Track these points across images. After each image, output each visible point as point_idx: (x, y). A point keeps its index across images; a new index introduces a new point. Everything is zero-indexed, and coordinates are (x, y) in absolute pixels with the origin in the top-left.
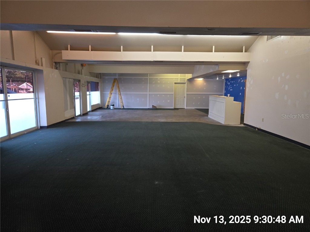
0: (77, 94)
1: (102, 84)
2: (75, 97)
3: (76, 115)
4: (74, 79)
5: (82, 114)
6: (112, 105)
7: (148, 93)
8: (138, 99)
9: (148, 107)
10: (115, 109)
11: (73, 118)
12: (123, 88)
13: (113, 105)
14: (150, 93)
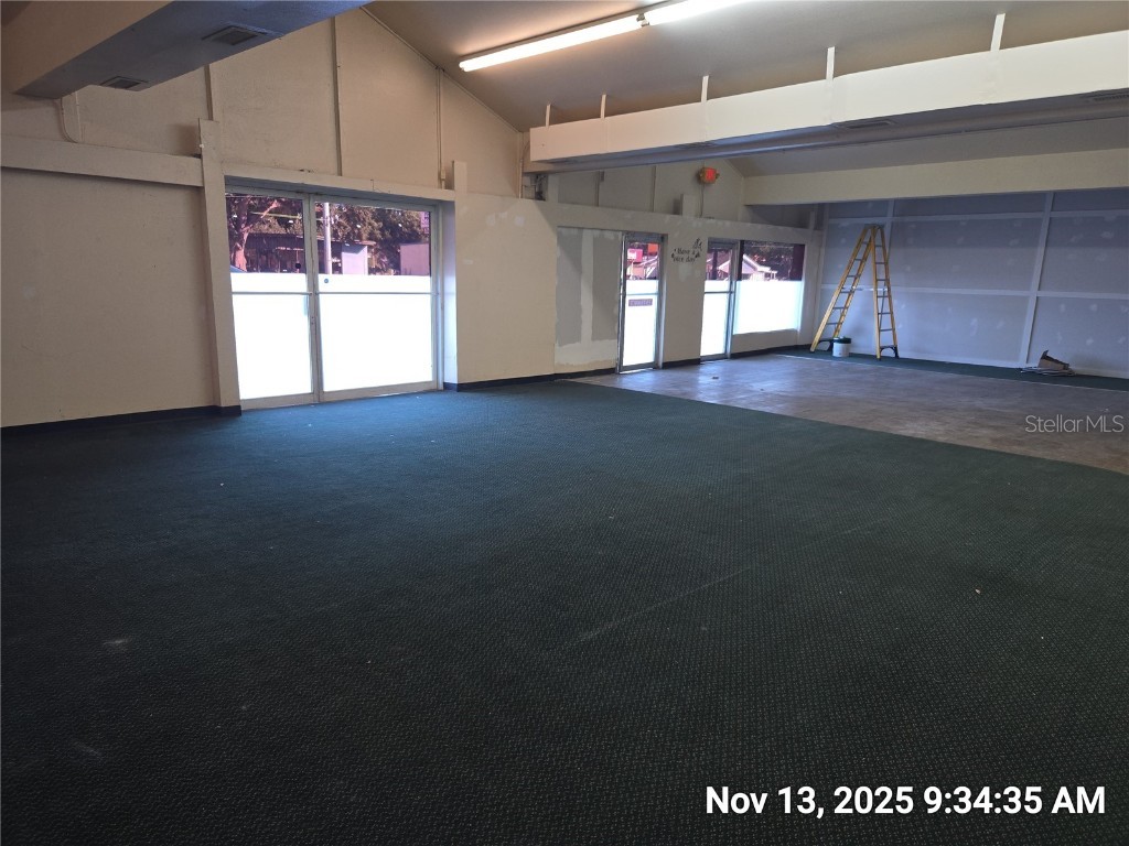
0: (641, 287)
1: (823, 250)
2: (628, 299)
3: (626, 363)
4: (627, 233)
5: (660, 364)
6: (840, 341)
7: (1033, 293)
8: (975, 321)
9: (1021, 364)
10: (852, 356)
11: (610, 371)
12: (909, 268)
13: (846, 341)
14: (1042, 294)
